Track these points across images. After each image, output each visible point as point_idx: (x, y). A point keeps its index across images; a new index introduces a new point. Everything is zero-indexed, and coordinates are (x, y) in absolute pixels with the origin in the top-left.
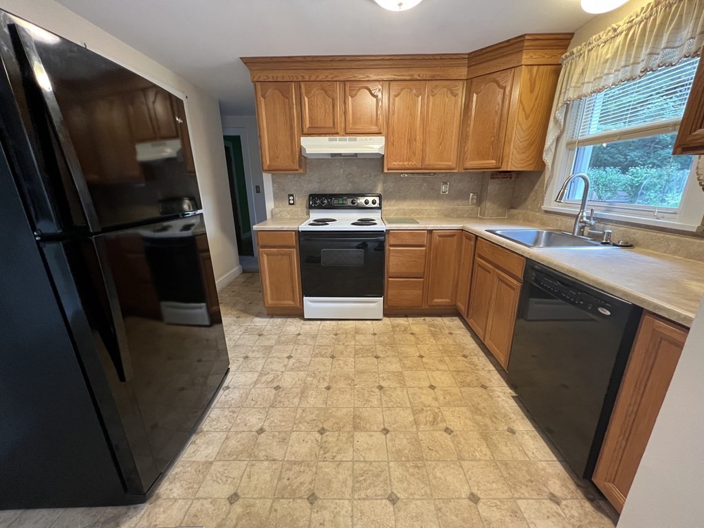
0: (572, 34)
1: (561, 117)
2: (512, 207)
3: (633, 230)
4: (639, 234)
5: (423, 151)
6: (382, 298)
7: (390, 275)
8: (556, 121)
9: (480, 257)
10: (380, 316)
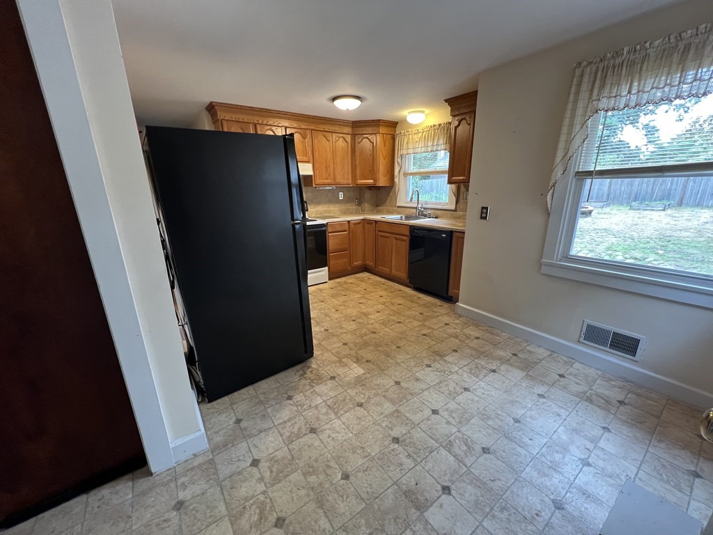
0: (397, 123)
1: (399, 160)
2: (377, 206)
3: (437, 211)
4: (439, 212)
5: (334, 174)
6: (327, 268)
7: (330, 251)
8: (398, 163)
9: (379, 231)
10: (327, 280)
